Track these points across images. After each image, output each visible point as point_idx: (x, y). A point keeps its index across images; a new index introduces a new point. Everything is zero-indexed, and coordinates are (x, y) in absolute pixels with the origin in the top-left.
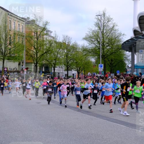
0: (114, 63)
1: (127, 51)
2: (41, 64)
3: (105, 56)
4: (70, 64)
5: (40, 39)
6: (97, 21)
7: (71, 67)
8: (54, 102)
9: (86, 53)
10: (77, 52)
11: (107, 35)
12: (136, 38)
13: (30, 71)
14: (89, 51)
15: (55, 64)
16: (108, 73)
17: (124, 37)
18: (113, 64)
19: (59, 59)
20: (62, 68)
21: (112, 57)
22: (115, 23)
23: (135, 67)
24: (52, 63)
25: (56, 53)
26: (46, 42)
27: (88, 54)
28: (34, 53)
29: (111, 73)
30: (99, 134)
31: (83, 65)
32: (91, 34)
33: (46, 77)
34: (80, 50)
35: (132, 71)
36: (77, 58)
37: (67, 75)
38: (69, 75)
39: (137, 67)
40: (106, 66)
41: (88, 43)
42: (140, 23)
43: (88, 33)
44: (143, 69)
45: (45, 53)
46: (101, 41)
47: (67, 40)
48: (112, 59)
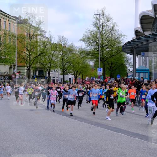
0: (114, 67)
1: (128, 53)
2: (34, 67)
3: (105, 59)
4: (66, 68)
5: (34, 40)
6: (95, 21)
7: (67, 70)
9: (83, 56)
10: (74, 54)
11: (106, 36)
12: (137, 39)
13: (22, 75)
14: (86, 54)
15: (50, 68)
16: (108, 77)
17: (124, 38)
18: (113, 68)
19: (54, 62)
20: (58, 72)
21: (113, 60)
22: (115, 23)
23: (137, 71)
24: (47, 66)
25: (51, 56)
26: (40, 43)
27: (86, 57)
28: (27, 55)
29: (111, 77)
30: (98, 144)
31: (80, 68)
32: (89, 35)
33: (41, 82)
34: (77, 53)
35: (134, 75)
36: (74, 61)
37: (63, 80)
38: (65, 80)
40: (106, 70)
41: (86, 44)
42: (142, 23)
43: (86, 33)
44: (145, 73)
45: (39, 55)
46: (100, 42)
47: (62, 41)
48: (112, 62)
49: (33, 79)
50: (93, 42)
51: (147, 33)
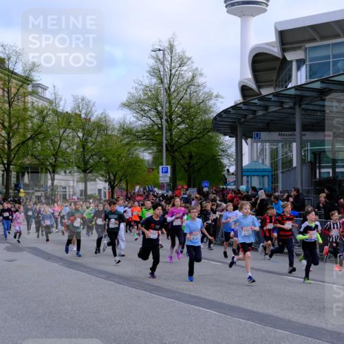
0: (196, 163)
1: (225, 135)
2: (19, 165)
3: (175, 148)
4: (91, 167)
5: (18, 105)
6: (155, 63)
7: (94, 172)
8: (49, 258)
9: (127, 140)
10: (109, 136)
11: (179, 98)
12: (244, 103)
14: (135, 135)
15: (54, 166)
16: (183, 187)
17: (217, 102)
18: (194, 165)
19: (64, 153)
20: (72, 175)
21: (193, 149)
22: (197, 69)
23: (244, 174)
24: (48, 163)
25: (57, 140)
26: (32, 112)
27: (136, 142)
28: (3, 139)
29: (189, 186)
30: (154, 332)
31: (122, 167)
32: (140, 94)
34: (116, 133)
35: (238, 182)
36: (107, 151)
37: (84, 192)
38: (89, 193)
39: (248, 174)
40: (178, 169)
41: (135, 114)
42: (254, 70)
43: (133, 91)
44: (263, 176)
45: (29, 139)
46: (166, 110)
47: (82, 108)
48: (191, 153)
49: (16, 191)
50: (150, 110)
51: (265, 92)
